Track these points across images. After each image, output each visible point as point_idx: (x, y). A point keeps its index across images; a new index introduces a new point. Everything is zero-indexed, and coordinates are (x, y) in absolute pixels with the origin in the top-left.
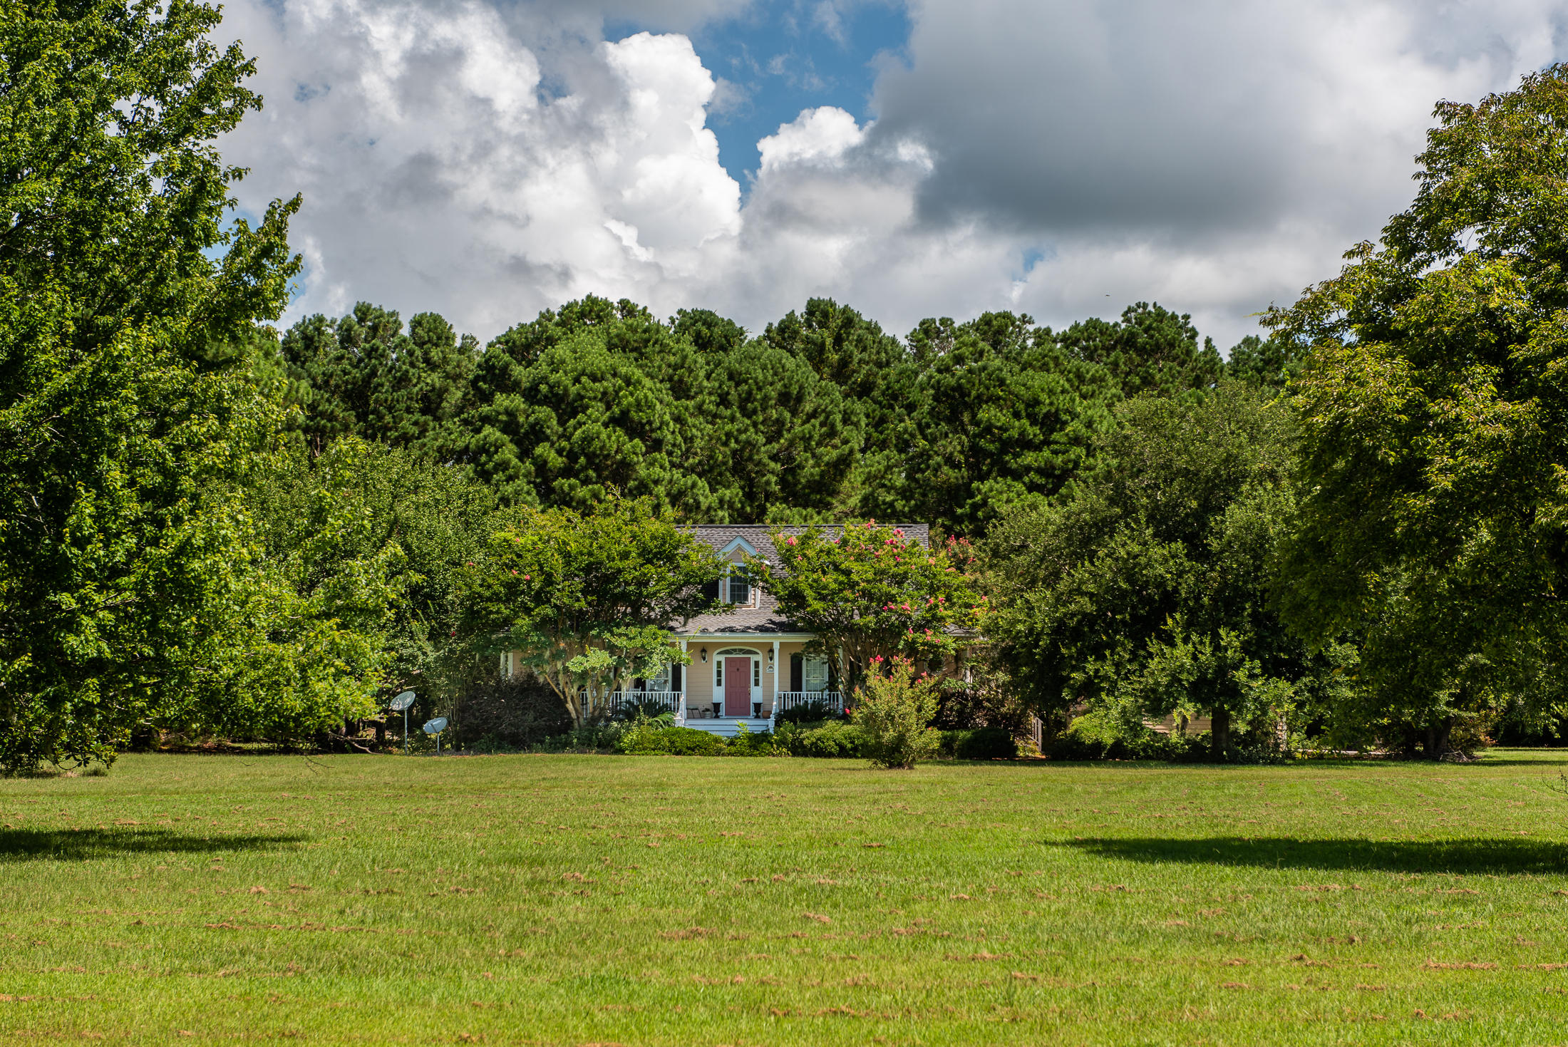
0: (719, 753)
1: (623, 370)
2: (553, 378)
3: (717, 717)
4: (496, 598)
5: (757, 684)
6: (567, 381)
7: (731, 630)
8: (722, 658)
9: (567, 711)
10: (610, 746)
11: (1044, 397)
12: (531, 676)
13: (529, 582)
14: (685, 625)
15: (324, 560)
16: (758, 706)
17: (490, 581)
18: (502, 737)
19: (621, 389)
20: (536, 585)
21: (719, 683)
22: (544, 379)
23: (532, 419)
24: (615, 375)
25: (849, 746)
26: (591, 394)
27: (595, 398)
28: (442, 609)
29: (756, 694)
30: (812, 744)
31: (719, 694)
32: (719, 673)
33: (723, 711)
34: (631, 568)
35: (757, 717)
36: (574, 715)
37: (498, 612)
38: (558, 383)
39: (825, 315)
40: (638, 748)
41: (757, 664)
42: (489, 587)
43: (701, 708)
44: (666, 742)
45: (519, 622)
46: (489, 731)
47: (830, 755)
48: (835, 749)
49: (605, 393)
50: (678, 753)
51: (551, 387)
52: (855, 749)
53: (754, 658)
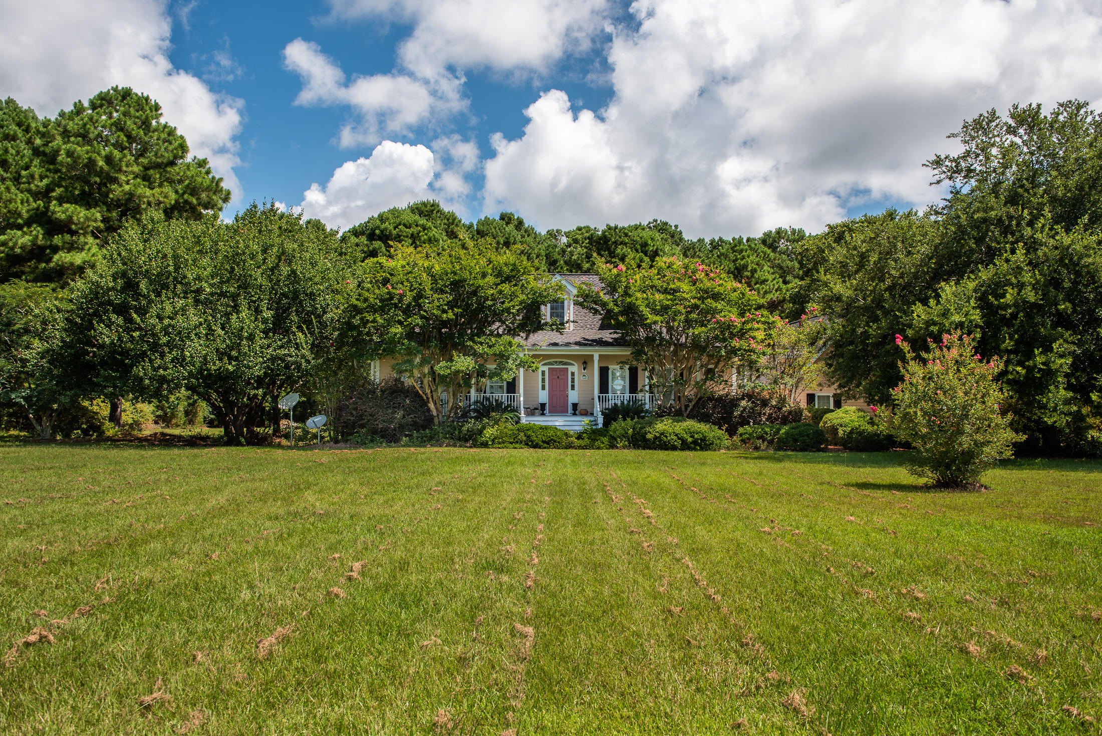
0: (569, 446)
1: (421, 222)
2: (383, 226)
3: (543, 414)
4: (373, 309)
5: (573, 387)
6: (391, 228)
7: (555, 344)
8: (546, 368)
9: (429, 410)
10: (472, 439)
11: (650, 242)
12: (397, 380)
13: (402, 296)
14: (526, 339)
15: (221, 282)
16: (575, 406)
17: (366, 294)
18: (374, 432)
19: (420, 232)
20: (408, 299)
21: (543, 388)
22: (378, 228)
23: (371, 248)
24: (417, 226)
25: (690, 440)
26: (404, 234)
27: (407, 237)
28: (323, 325)
29: (573, 397)
30: (656, 438)
31: (543, 396)
32: (543, 380)
33: (547, 411)
34: (488, 286)
35: (575, 414)
36: (435, 413)
37: (374, 321)
38: (386, 229)
39: (510, 219)
40: (497, 442)
41: (573, 374)
42: (366, 300)
43: (532, 408)
44: (522, 436)
45: (393, 330)
46: (362, 426)
47: (674, 448)
48: (678, 443)
49: (412, 235)
50: (536, 446)
51: (382, 231)
52: (695, 442)
53: (571, 369)
